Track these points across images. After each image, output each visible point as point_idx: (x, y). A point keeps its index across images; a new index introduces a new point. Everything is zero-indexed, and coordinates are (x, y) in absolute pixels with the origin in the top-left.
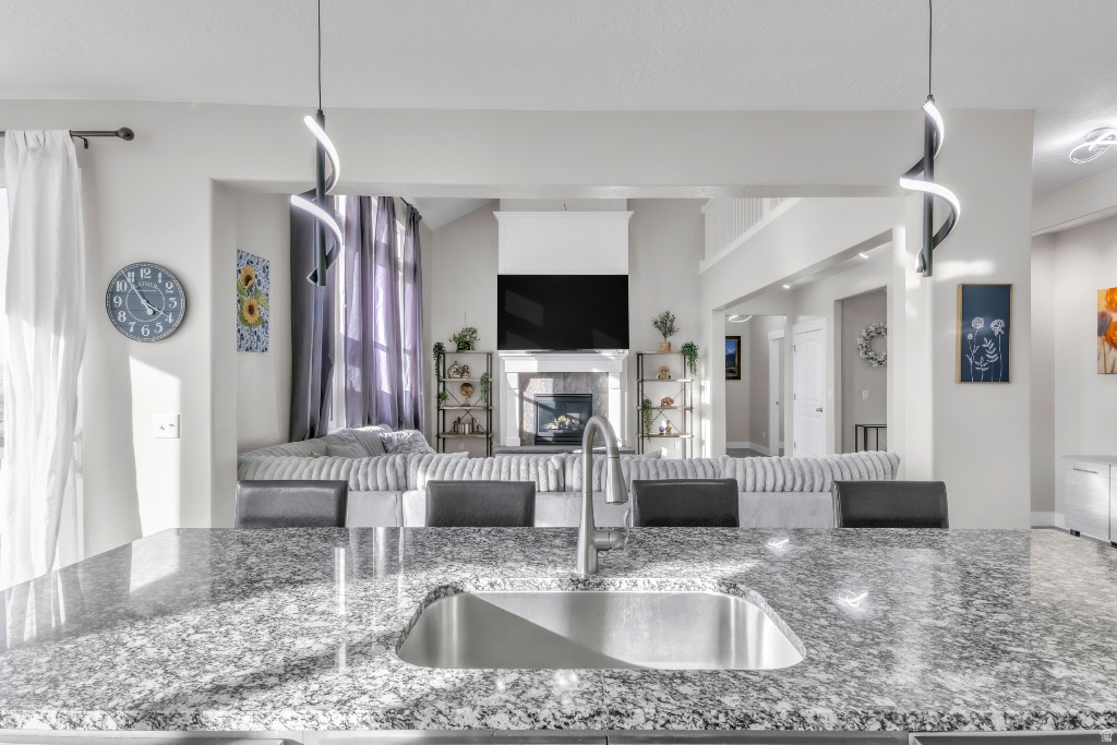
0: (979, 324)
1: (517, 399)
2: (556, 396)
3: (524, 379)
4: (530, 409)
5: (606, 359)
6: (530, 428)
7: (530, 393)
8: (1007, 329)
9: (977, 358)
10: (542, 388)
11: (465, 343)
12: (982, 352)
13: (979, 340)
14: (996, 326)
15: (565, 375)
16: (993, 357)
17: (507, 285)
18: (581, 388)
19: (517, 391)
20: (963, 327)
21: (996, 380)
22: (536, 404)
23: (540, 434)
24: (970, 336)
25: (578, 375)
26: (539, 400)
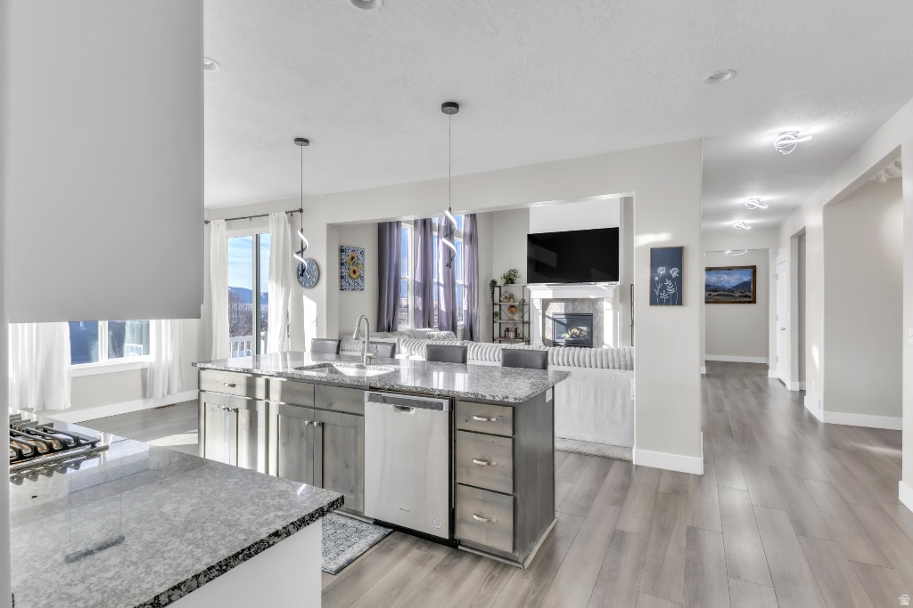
0: (662, 271)
1: (541, 317)
2: (566, 314)
3: (545, 303)
4: (549, 323)
5: (600, 289)
6: (549, 336)
7: (549, 313)
8: (680, 273)
9: (661, 291)
10: (557, 309)
11: (510, 280)
12: (664, 288)
13: (663, 279)
14: (674, 272)
15: (574, 300)
16: (671, 290)
17: (534, 240)
18: (586, 310)
19: (541, 311)
20: (652, 273)
21: (674, 304)
22: (554, 320)
23: (556, 340)
24: (657, 278)
25: (582, 300)
26: (556, 317)
